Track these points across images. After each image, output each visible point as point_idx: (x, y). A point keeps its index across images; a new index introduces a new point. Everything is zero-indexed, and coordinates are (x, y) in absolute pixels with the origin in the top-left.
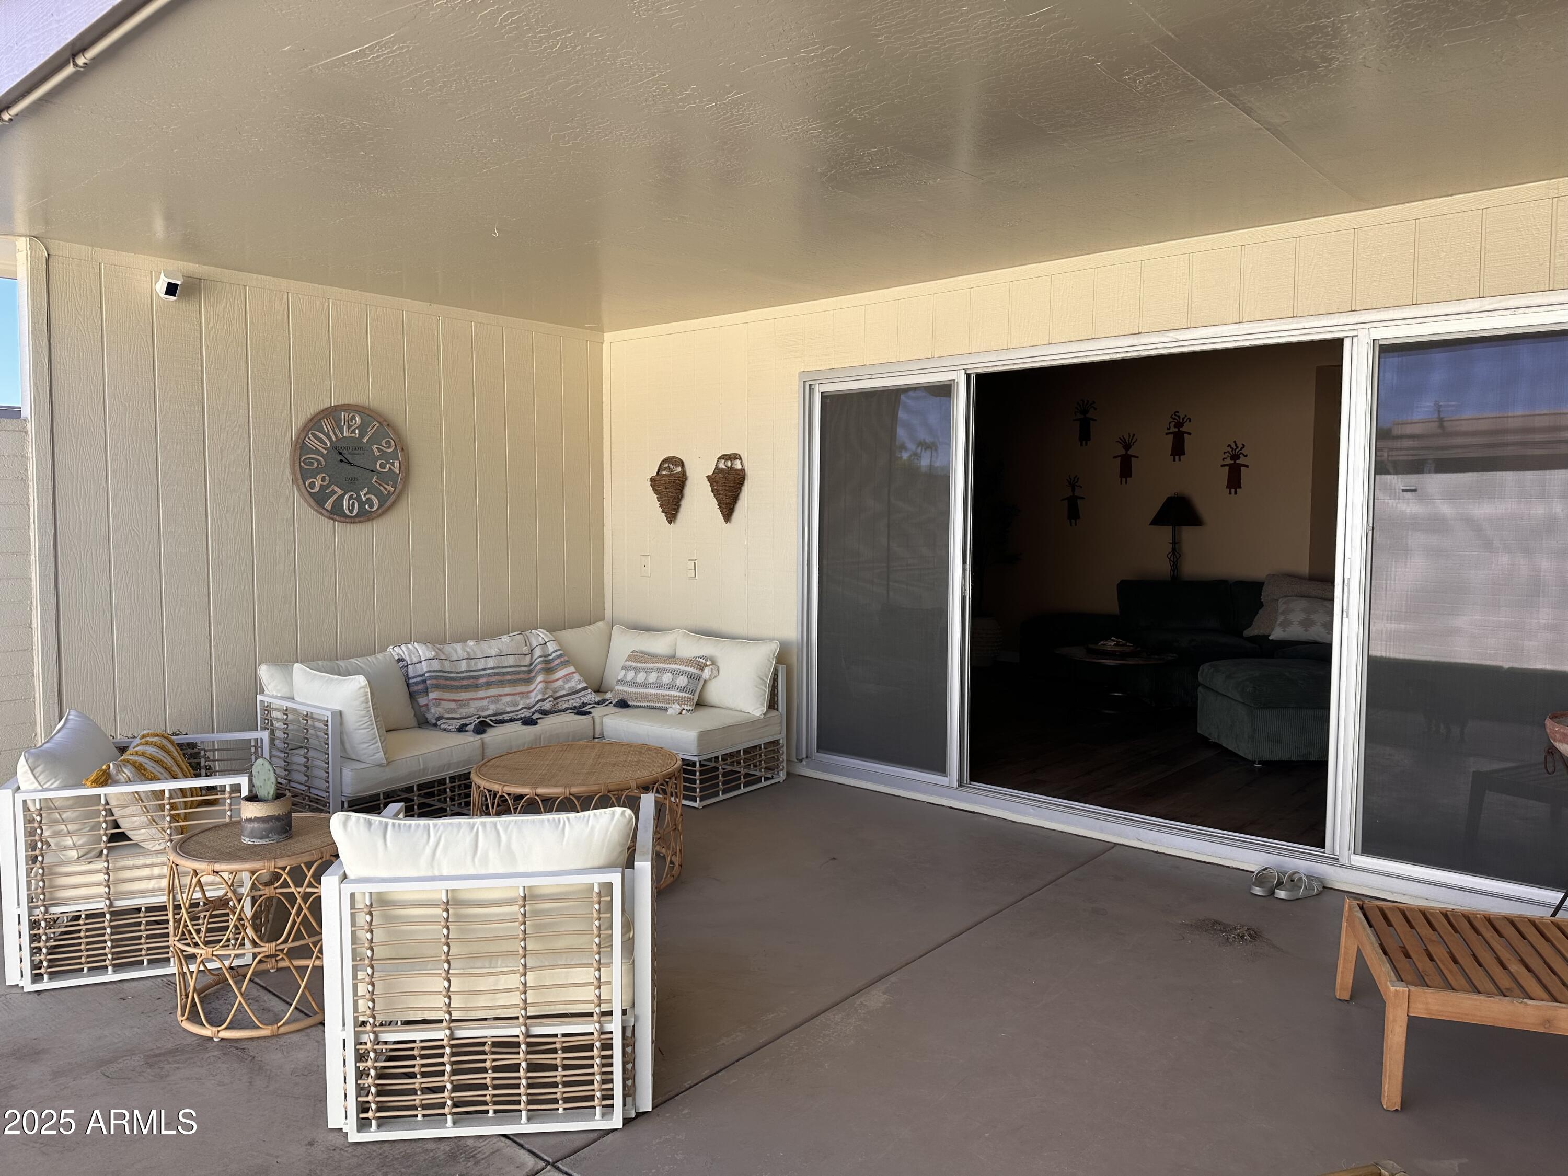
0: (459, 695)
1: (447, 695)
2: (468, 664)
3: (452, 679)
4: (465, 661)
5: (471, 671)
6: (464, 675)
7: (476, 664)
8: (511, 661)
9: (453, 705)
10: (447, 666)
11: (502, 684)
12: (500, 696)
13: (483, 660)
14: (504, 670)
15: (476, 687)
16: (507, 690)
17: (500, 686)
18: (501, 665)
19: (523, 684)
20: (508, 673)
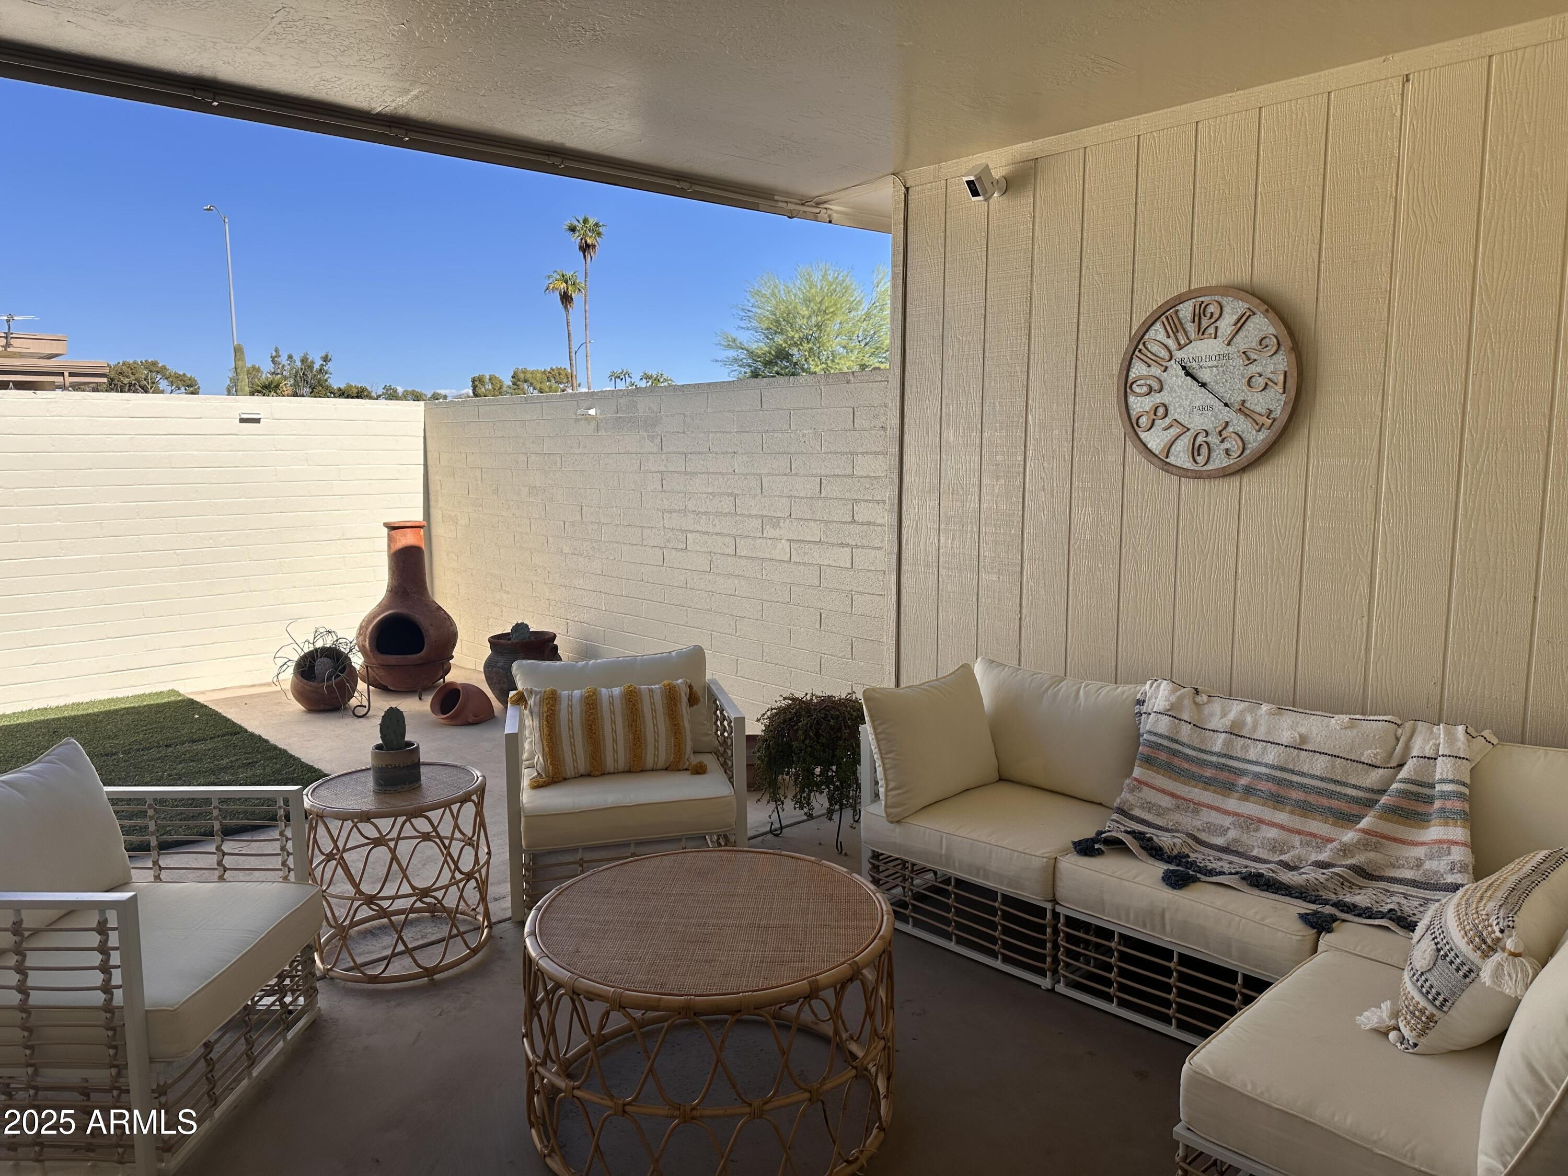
0: (1187, 788)
1: (1161, 781)
2: (1226, 743)
3: (1187, 758)
4: (1223, 735)
5: (1231, 758)
6: (1214, 759)
7: (1245, 748)
8: (1319, 766)
9: (1166, 802)
10: (1185, 733)
11: (1277, 801)
12: (1261, 821)
13: (1260, 745)
14: (1295, 778)
15: (1227, 788)
16: (1282, 817)
17: (1270, 803)
18: (1291, 767)
19: (1331, 820)
20: (1302, 786)
